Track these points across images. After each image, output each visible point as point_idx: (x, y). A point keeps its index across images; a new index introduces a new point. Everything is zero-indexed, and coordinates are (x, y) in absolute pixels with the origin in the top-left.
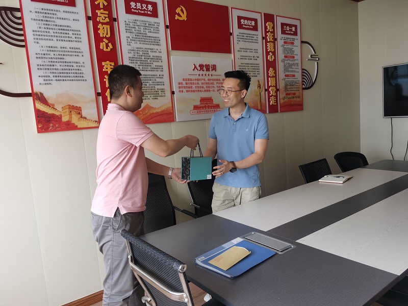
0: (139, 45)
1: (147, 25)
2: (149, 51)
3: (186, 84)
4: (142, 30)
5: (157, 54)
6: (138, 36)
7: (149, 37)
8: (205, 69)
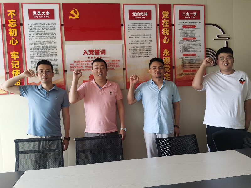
0: (38, 39)
1: (46, 25)
2: (46, 42)
3: (77, 64)
4: (41, 29)
5: (53, 44)
6: (38, 33)
7: (47, 33)
8: (94, 53)
